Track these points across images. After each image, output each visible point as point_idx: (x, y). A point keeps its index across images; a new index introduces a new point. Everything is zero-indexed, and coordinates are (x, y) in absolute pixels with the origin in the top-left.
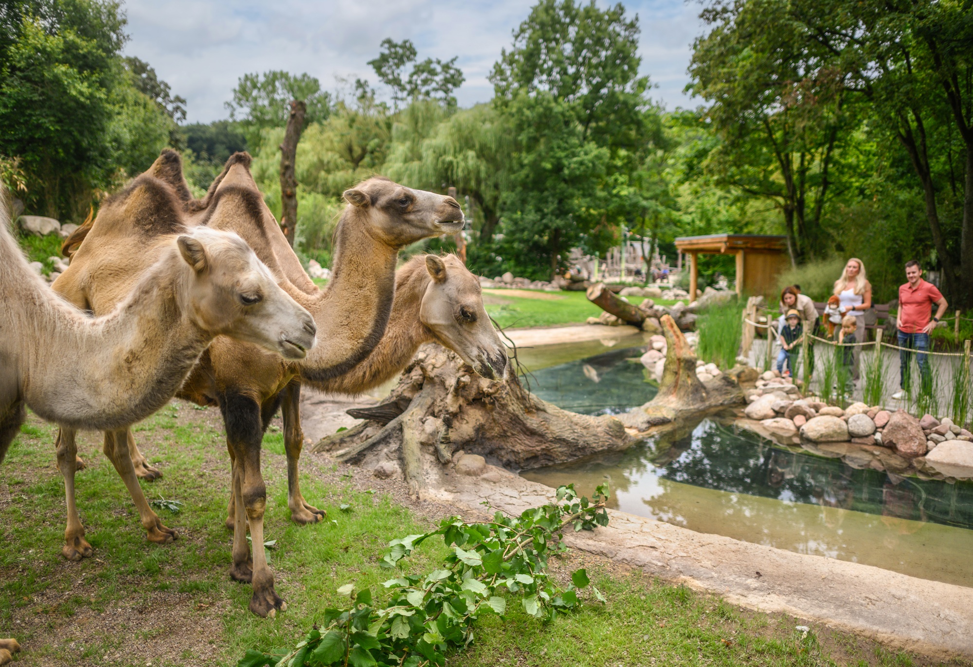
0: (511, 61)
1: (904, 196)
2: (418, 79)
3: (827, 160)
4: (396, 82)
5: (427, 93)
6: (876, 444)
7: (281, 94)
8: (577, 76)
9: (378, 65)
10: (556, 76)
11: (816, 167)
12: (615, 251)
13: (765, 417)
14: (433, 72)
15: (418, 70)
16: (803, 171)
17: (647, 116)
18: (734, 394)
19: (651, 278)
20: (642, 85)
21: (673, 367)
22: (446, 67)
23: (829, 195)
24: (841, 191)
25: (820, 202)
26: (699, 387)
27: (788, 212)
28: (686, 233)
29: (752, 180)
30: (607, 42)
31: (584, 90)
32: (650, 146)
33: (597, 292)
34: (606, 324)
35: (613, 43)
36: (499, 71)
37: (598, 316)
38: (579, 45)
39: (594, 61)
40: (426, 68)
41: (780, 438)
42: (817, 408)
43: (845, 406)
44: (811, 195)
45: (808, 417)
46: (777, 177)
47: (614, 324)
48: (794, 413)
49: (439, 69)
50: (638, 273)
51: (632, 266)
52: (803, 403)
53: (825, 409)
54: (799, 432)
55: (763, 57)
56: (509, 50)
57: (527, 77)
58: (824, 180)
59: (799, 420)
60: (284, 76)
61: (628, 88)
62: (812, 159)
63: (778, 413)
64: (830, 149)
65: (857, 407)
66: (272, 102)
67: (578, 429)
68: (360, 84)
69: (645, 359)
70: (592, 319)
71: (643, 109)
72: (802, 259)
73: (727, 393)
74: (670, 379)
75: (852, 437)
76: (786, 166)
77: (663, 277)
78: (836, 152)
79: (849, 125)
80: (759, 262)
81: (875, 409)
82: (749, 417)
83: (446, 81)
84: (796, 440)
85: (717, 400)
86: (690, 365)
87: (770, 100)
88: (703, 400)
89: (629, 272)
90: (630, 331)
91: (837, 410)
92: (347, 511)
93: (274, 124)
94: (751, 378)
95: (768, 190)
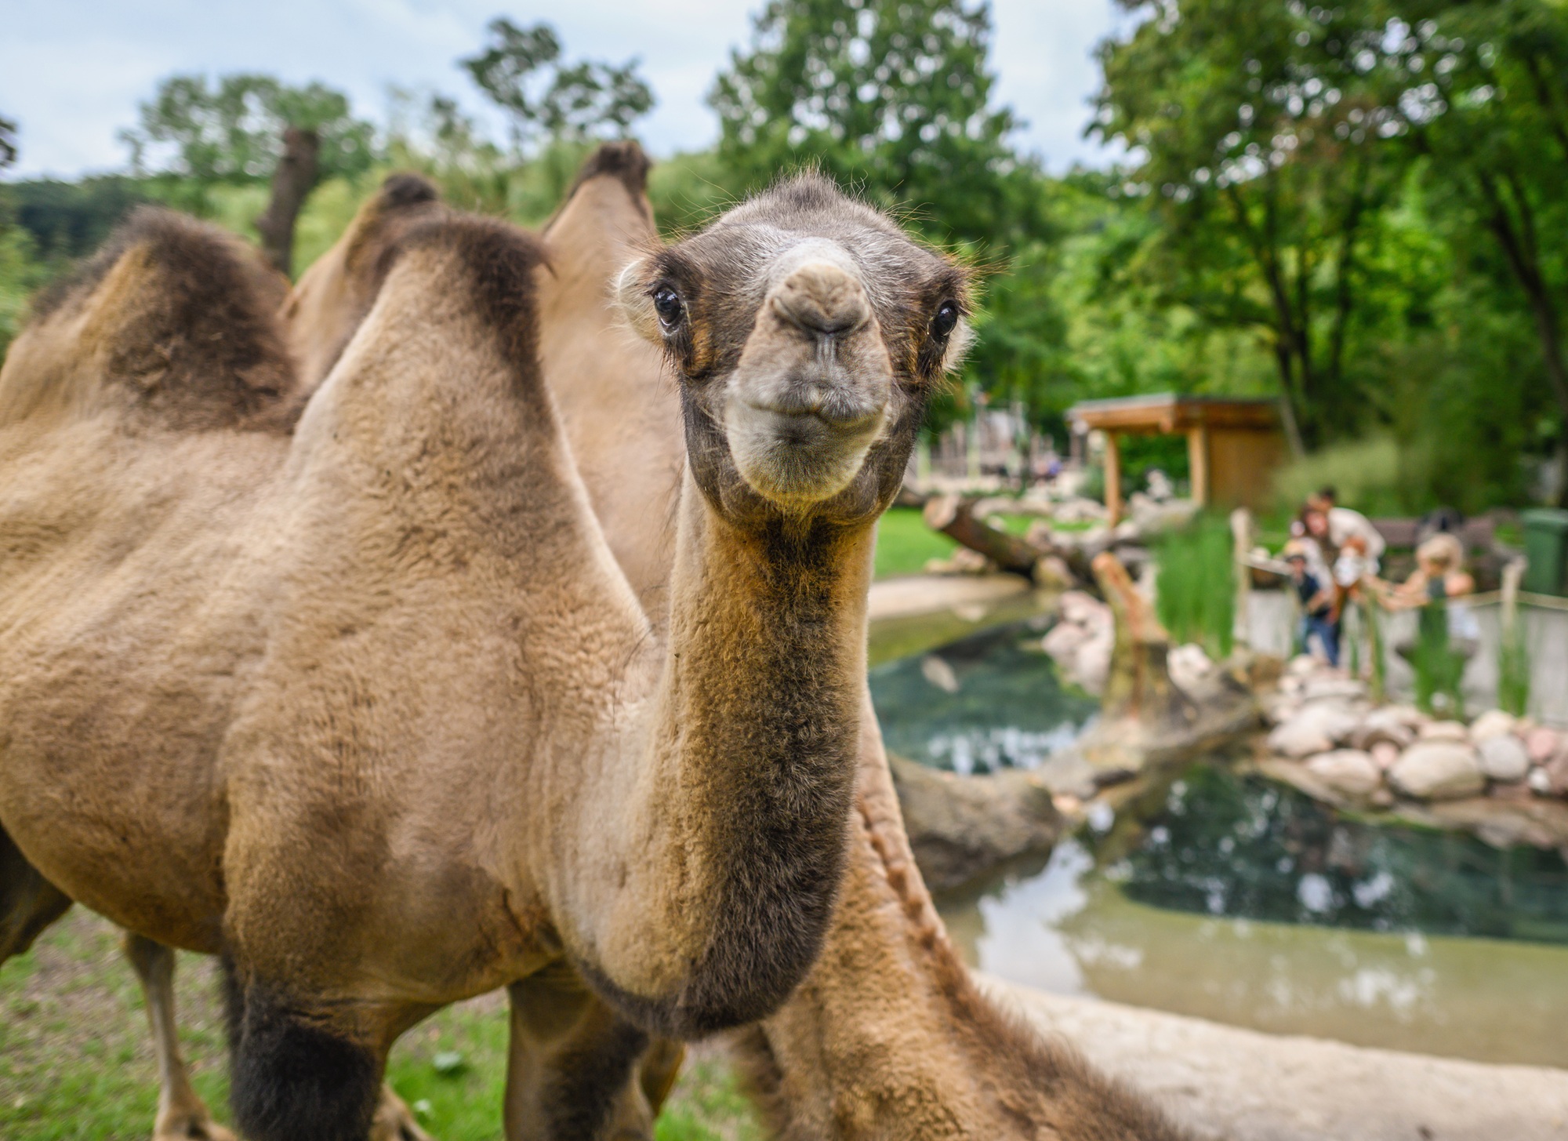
0: (748, 69)
1: (1498, 323)
2: (564, 100)
3: (1347, 263)
4: (517, 102)
5: (582, 128)
6: (1537, 795)
7: (256, 119)
8: (879, 103)
9: (481, 69)
10: (838, 103)
11: (1326, 273)
12: (958, 431)
13: (1312, 754)
14: (594, 86)
15: (564, 81)
16: (1303, 280)
17: (1011, 179)
18: (1243, 711)
19: (1028, 478)
20: (1001, 123)
21: (1128, 661)
22: (619, 79)
23: (1353, 322)
24: (1373, 316)
25: (1337, 338)
26: (1178, 700)
27: (1283, 356)
28: (1091, 396)
29: (1216, 296)
30: (931, 43)
31: (891, 129)
32: (1017, 234)
33: (943, 512)
34: (964, 573)
35: (944, 47)
36: (725, 91)
37: (945, 556)
38: (880, 46)
39: (909, 77)
40: (579, 79)
41: (1348, 795)
42: (1414, 730)
43: (1467, 721)
44: (1321, 326)
45: (1400, 747)
46: (1258, 293)
47: (981, 574)
48: (1371, 742)
49: (602, 79)
50: (1002, 472)
51: (993, 459)
52: (1385, 719)
53: (1431, 729)
54: (1385, 779)
55: (1227, 76)
56: (746, 50)
57: (780, 103)
58: (1342, 298)
59: (1384, 755)
60: (263, 85)
61: (975, 127)
62: (1319, 261)
63: (1341, 744)
64: (1350, 242)
65: (1493, 725)
66: (237, 137)
67: (966, 812)
68: (442, 106)
69: (1055, 642)
70: (936, 565)
71: (1003, 168)
72: (1313, 439)
73: (1231, 706)
74: (1122, 685)
75: (1491, 786)
76: (1272, 273)
77: (1049, 477)
78: (1361, 249)
79: (1384, 199)
80: (1232, 447)
81: (1526, 723)
82: (1280, 753)
83: (618, 105)
84: (1383, 797)
85: (1214, 722)
86: (1157, 655)
87: (1237, 154)
88: (1188, 724)
89: (986, 470)
90: (1007, 586)
91: (1452, 729)
92: (454, 1073)
93: (239, 179)
94: (1269, 673)
95: (1241, 315)
